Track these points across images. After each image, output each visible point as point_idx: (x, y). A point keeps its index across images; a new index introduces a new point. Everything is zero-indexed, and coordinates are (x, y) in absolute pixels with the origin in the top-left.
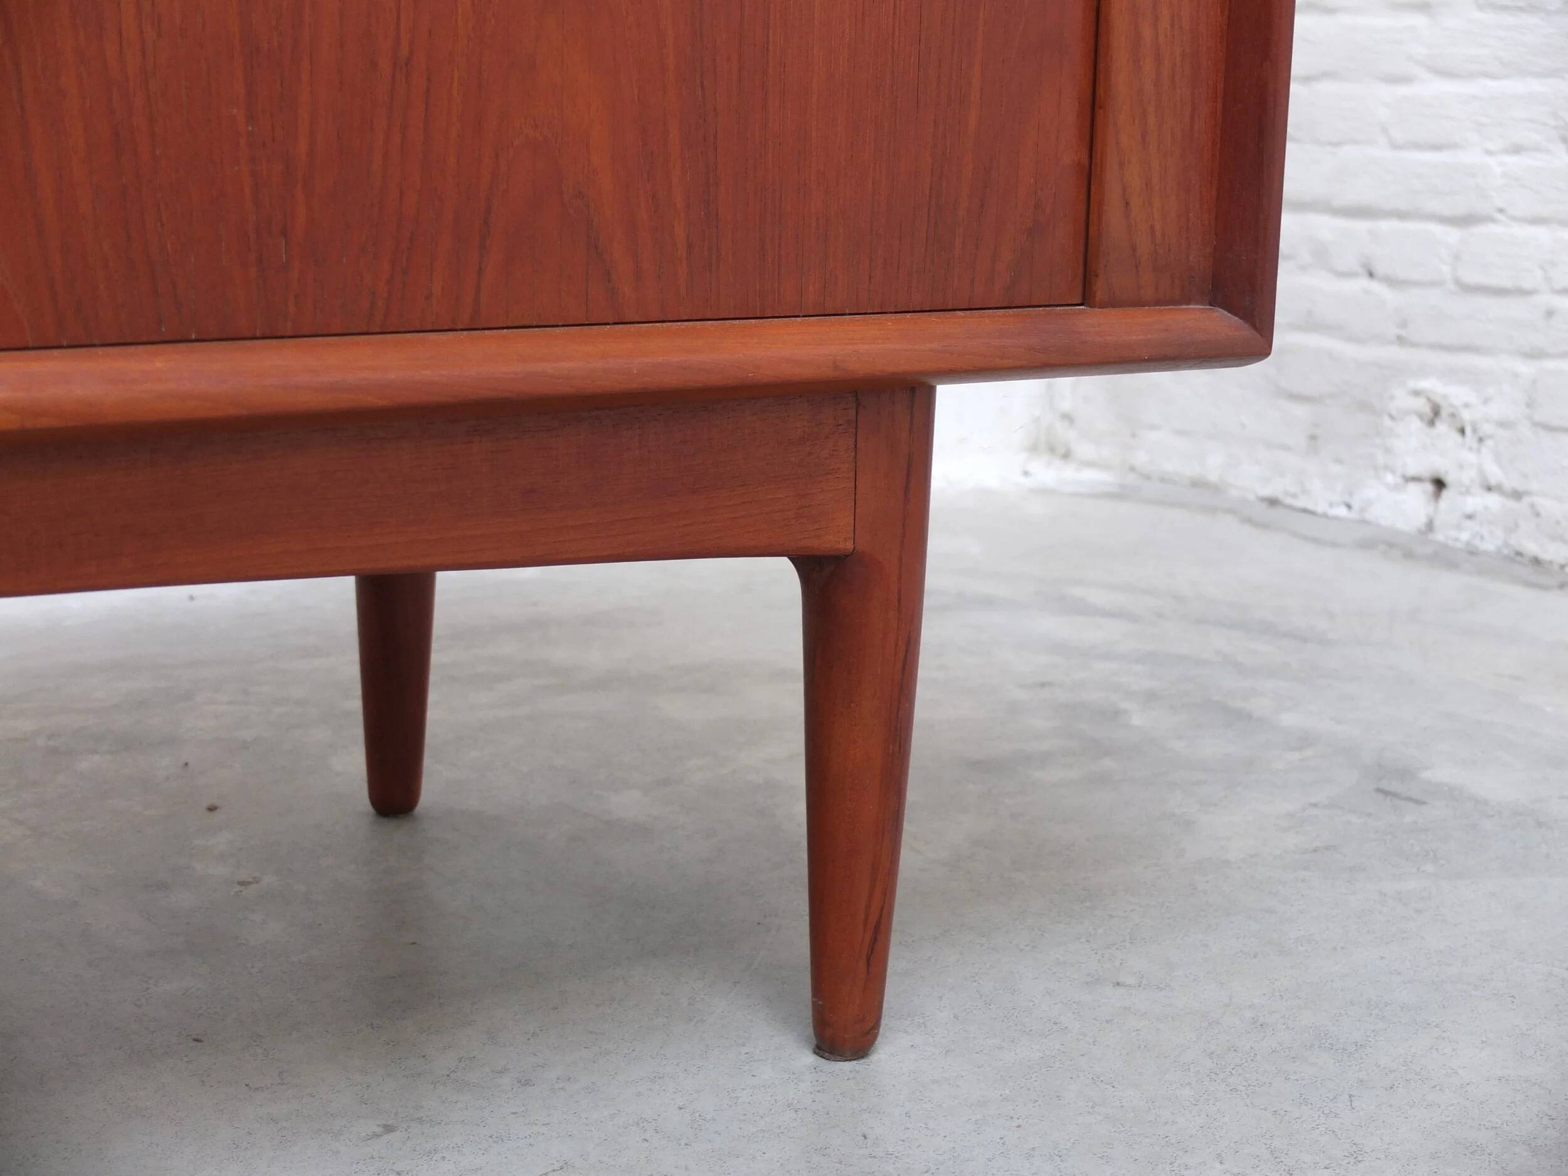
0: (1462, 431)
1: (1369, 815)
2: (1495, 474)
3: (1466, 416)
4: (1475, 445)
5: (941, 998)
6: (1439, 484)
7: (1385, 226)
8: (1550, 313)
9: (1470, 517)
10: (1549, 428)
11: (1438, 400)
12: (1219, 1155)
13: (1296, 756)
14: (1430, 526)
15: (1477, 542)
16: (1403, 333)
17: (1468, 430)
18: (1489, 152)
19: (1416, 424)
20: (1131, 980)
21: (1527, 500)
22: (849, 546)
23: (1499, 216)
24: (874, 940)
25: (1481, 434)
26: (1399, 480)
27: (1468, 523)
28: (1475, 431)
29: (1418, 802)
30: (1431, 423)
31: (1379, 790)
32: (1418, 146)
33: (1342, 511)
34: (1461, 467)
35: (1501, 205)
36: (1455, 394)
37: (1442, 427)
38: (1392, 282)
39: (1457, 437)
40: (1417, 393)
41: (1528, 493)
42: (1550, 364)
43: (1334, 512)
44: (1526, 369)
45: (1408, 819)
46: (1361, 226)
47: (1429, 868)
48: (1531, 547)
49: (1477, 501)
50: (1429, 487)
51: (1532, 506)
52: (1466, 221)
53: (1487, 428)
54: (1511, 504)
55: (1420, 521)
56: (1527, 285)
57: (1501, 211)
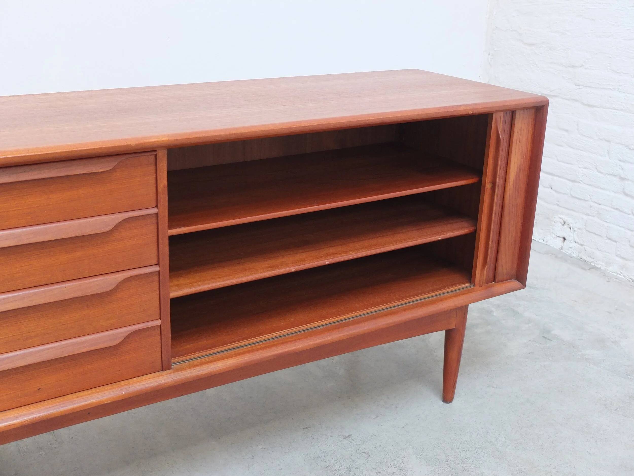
0: (570, 228)
1: (540, 344)
2: (577, 240)
3: (571, 226)
4: (573, 232)
5: (462, 390)
6: (564, 239)
7: (555, 178)
8: (591, 206)
9: (571, 248)
10: (589, 231)
11: (565, 221)
12: (510, 425)
13: (527, 326)
14: (562, 248)
15: (572, 254)
16: (558, 203)
17: (571, 229)
18: (580, 167)
19: (560, 225)
20: (495, 386)
21: (584, 246)
22: (454, 327)
23: (581, 182)
24: (454, 385)
25: (574, 230)
26: (556, 237)
27: (570, 249)
28: (573, 229)
29: (551, 340)
30: (563, 225)
31: (543, 337)
32: (563, 162)
33: (542, 241)
34: (570, 236)
35: (581, 180)
36: (569, 220)
37: (566, 226)
38: (556, 191)
39: (569, 229)
40: (560, 218)
41: (584, 245)
42: (590, 217)
43: (540, 241)
44: (585, 217)
45: (548, 345)
46: (550, 177)
47: (551, 358)
48: (584, 258)
49: (573, 245)
50: (562, 239)
51: (585, 248)
52: (574, 181)
53: (576, 229)
54: (580, 246)
55: (560, 247)
56: (586, 199)
57: (581, 181)
